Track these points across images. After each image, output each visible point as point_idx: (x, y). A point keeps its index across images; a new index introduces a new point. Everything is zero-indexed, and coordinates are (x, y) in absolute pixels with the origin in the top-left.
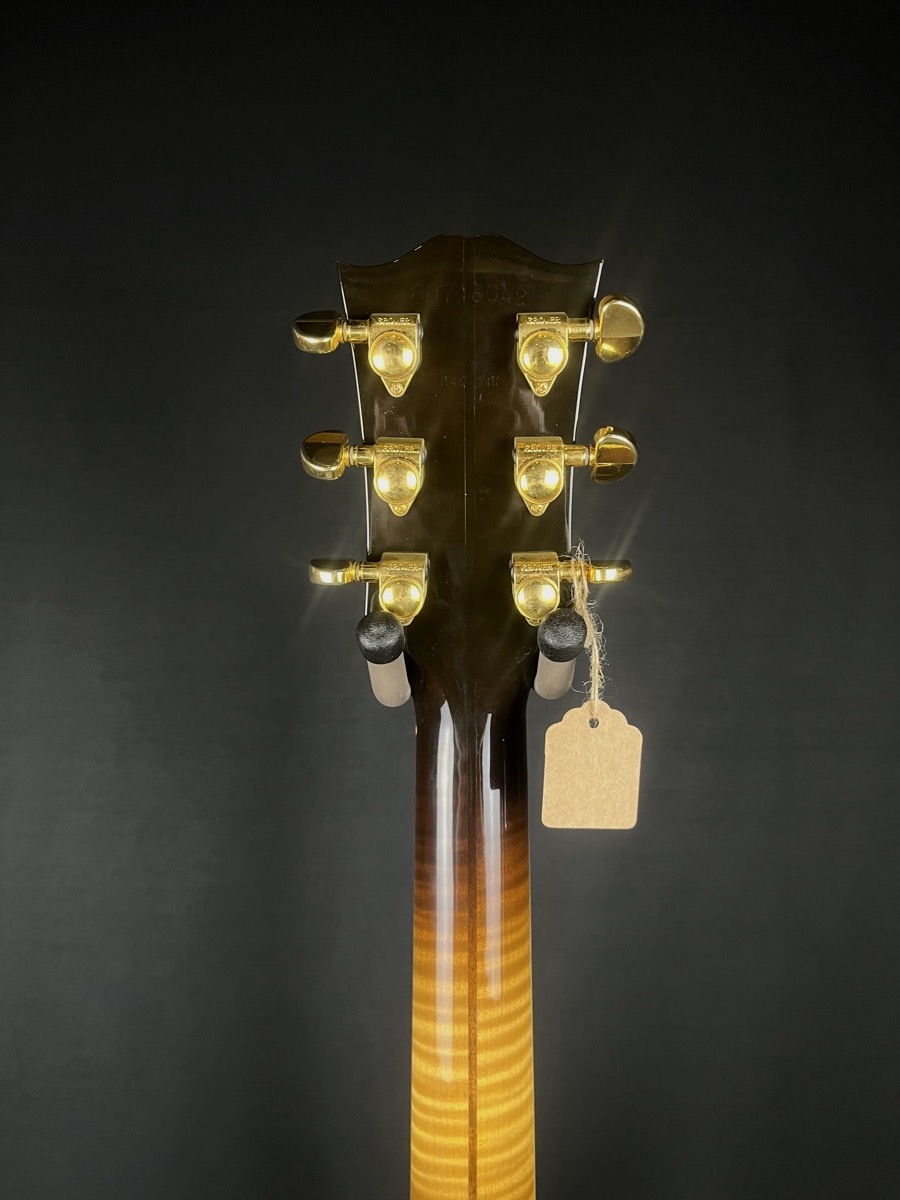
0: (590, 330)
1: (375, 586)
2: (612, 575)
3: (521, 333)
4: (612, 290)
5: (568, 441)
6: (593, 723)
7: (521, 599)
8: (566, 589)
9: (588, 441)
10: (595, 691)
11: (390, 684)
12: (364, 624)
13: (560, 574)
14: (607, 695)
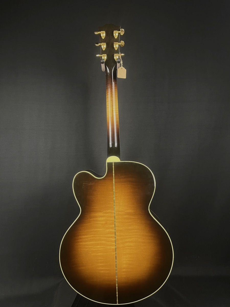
0: (120, 32)
1: (102, 57)
2: (123, 54)
3: (114, 32)
4: (121, 28)
5: (119, 42)
6: (122, 69)
7: (115, 58)
8: (119, 56)
9: (120, 42)
10: (122, 66)
11: (103, 66)
12: (101, 60)
13: (118, 55)
14: (123, 66)
